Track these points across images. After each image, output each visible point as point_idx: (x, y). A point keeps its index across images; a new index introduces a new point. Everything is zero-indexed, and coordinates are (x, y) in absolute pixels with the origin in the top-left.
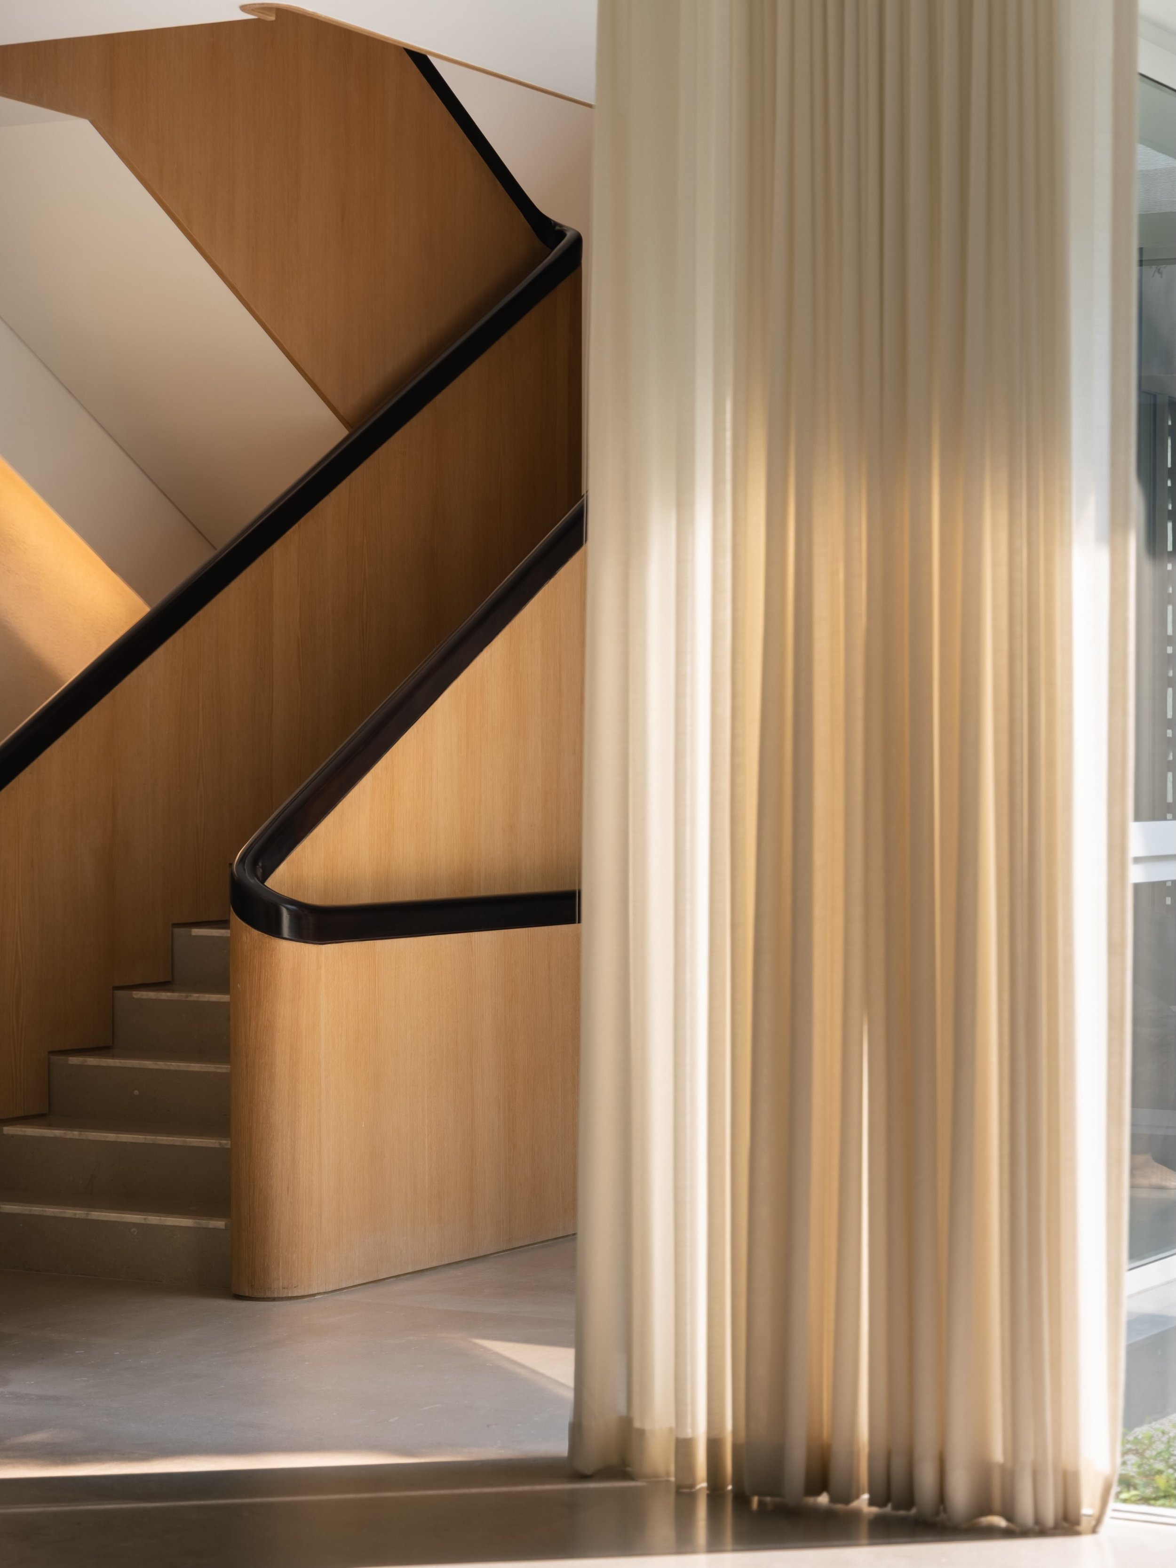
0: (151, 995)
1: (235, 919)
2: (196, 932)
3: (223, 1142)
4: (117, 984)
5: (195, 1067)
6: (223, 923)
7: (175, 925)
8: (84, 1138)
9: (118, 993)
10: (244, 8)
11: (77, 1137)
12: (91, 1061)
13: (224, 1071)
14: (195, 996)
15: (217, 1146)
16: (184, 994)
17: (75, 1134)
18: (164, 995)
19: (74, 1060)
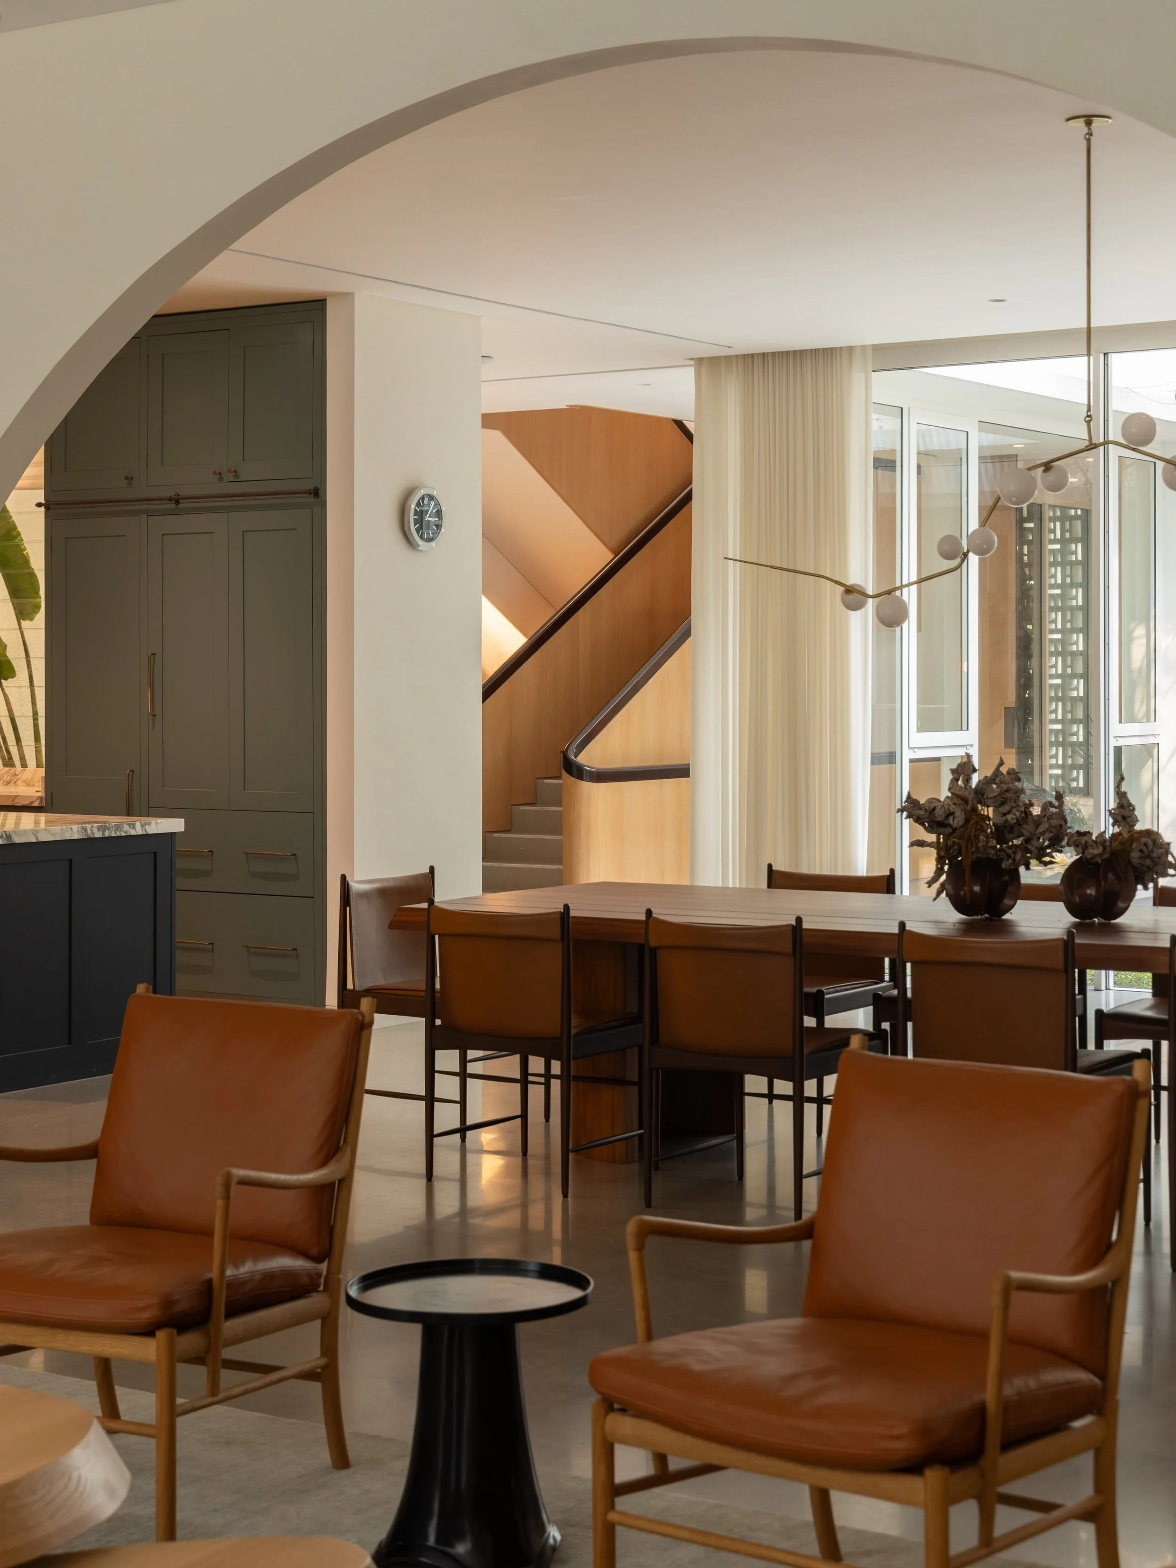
0: (527, 808)
1: (564, 773)
2: (546, 781)
3: (559, 866)
4: (513, 804)
5: (547, 837)
6: (559, 777)
7: (537, 778)
8: (501, 866)
9: (514, 807)
10: (567, 406)
11: (498, 866)
12: (503, 835)
13: (559, 838)
14: (547, 808)
15: (557, 868)
16: (542, 807)
17: (497, 865)
18: (533, 808)
19: (495, 835)
